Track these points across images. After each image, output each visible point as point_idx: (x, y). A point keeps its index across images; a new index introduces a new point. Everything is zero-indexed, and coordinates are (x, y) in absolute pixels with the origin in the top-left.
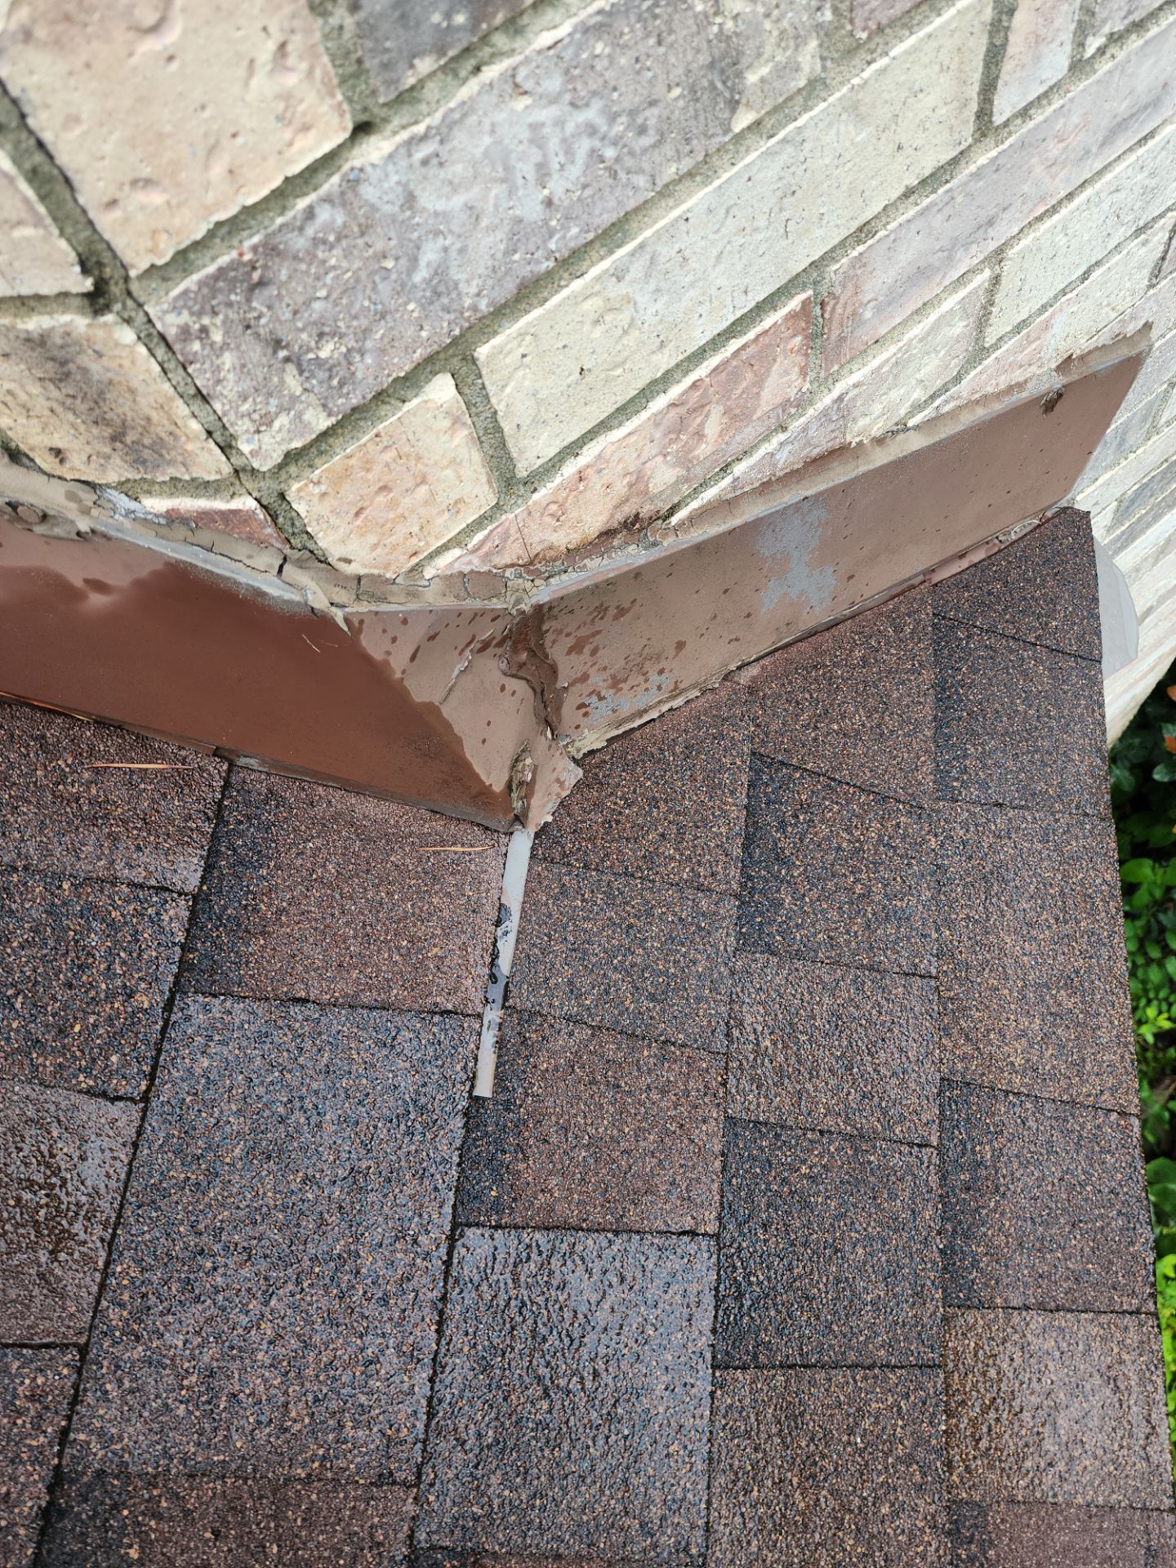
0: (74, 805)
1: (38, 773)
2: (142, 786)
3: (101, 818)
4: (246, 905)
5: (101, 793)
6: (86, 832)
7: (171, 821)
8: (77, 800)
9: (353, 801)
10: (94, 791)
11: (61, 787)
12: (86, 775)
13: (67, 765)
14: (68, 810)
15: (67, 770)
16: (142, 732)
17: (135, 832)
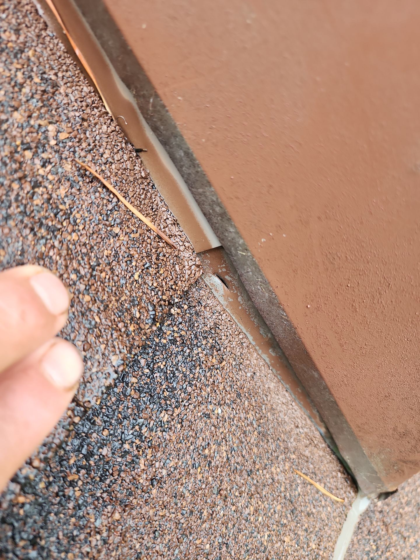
0: (27, 187)
1: (16, 115)
2: (117, 230)
3: (48, 228)
4: (127, 453)
5: (68, 201)
6: (15, 232)
7: (118, 293)
8: (37, 185)
9: (272, 385)
10: (62, 192)
11: (28, 154)
12: (68, 167)
13: (56, 137)
14: (16, 186)
15: (53, 142)
16: (153, 176)
17: (73, 276)
